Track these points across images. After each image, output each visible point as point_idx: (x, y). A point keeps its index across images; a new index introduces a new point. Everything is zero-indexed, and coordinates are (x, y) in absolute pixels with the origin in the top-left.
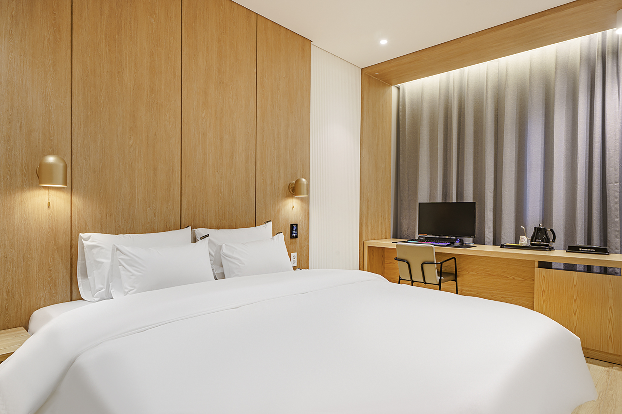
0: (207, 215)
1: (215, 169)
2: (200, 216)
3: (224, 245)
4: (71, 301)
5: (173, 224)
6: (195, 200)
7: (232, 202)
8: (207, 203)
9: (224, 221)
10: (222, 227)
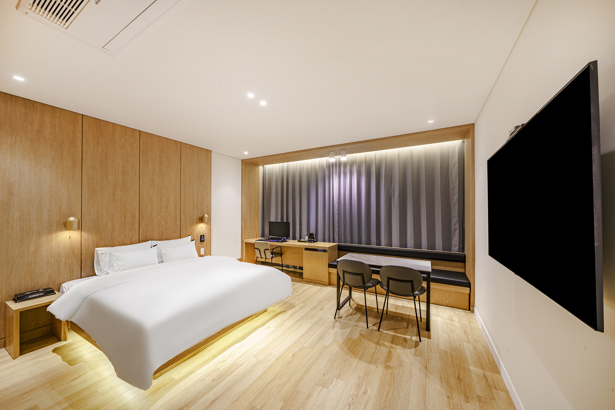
1: (158, 214)
3: (162, 249)
4: (81, 278)
5: (135, 240)
6: (147, 229)
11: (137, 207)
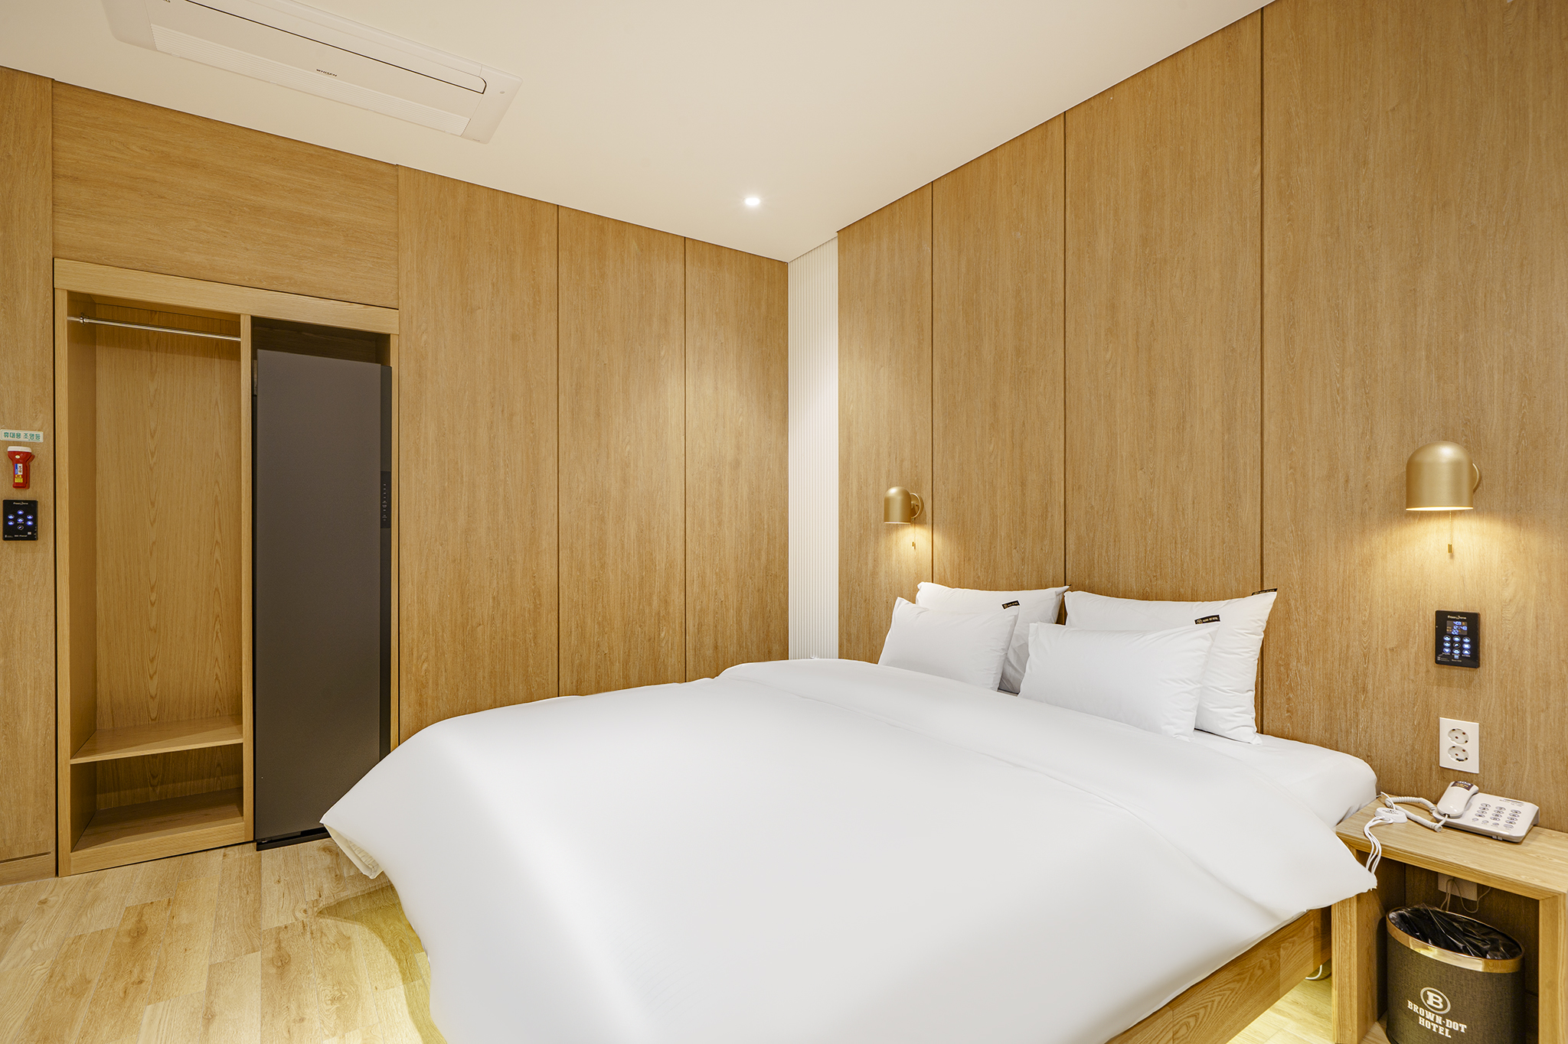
0: (1118, 567)
1: (1136, 465)
2: (1101, 567)
5: (1051, 580)
6: (1091, 535)
7: (1181, 536)
8: (1117, 539)
9: (1159, 582)
10: (1154, 595)
11: (1059, 439)
